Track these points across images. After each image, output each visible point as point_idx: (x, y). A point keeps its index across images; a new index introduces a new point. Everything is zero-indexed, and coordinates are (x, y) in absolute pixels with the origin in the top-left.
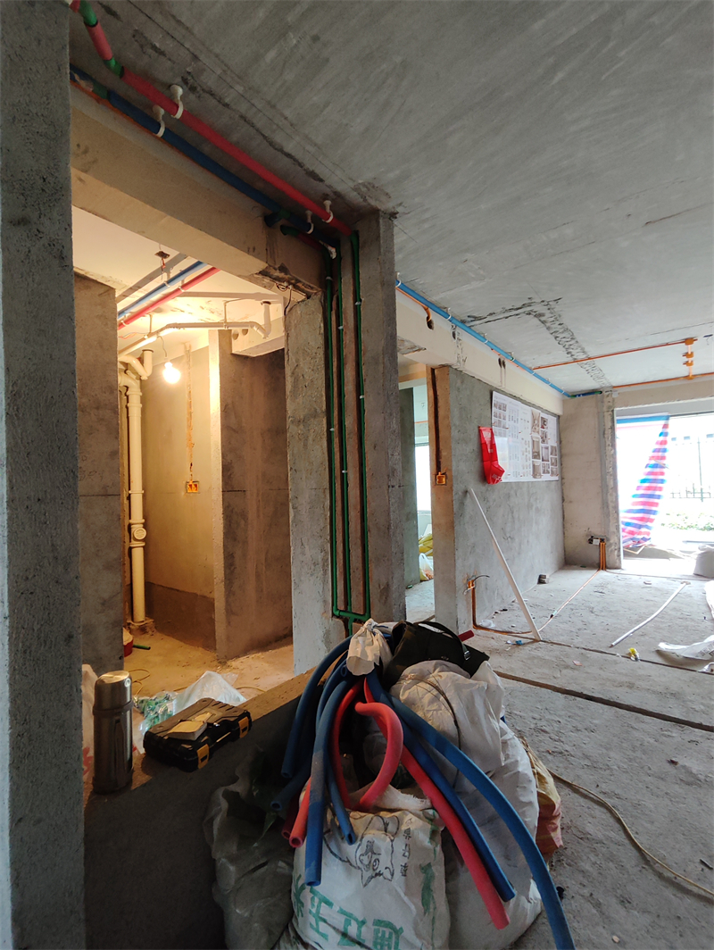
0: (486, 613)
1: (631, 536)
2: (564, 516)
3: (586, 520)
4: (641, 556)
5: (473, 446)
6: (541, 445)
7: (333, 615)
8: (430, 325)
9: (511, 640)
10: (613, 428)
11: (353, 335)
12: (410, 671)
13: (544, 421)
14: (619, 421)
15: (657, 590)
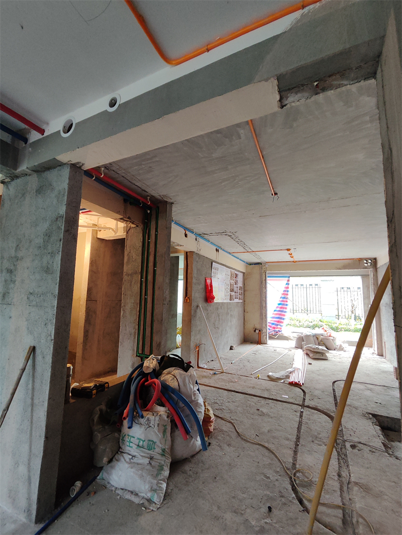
0: (204, 362)
1: (274, 329)
2: (244, 319)
3: (253, 322)
4: (278, 339)
5: (202, 286)
6: (236, 286)
7: (137, 356)
8: (186, 236)
9: (212, 372)
10: (265, 280)
11: (154, 244)
12: (165, 371)
13: (237, 275)
14: (268, 277)
15: (278, 353)
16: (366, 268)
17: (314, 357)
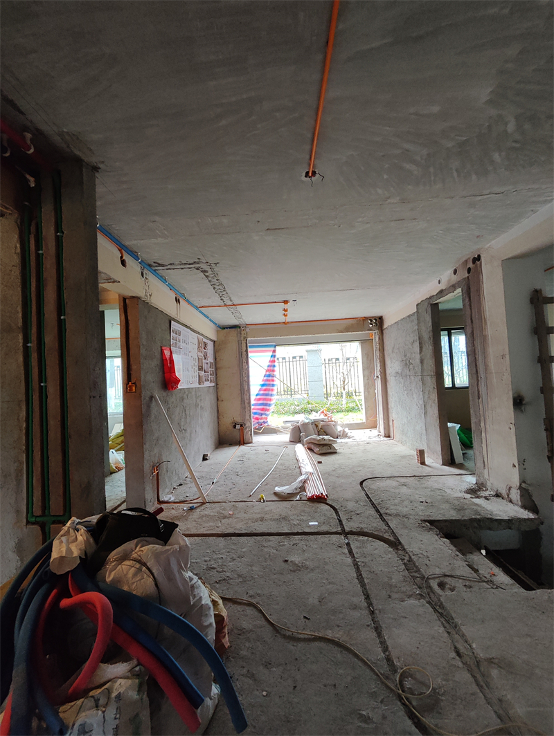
0: (167, 490)
1: (257, 421)
2: (218, 410)
3: (232, 413)
4: (263, 433)
5: (155, 363)
6: (204, 361)
7: (28, 522)
8: (123, 263)
9: (186, 507)
10: (247, 351)
11: (54, 260)
12: (114, 555)
13: (205, 344)
14: (250, 347)
15: (272, 454)
16: (370, 330)
17: (321, 452)
